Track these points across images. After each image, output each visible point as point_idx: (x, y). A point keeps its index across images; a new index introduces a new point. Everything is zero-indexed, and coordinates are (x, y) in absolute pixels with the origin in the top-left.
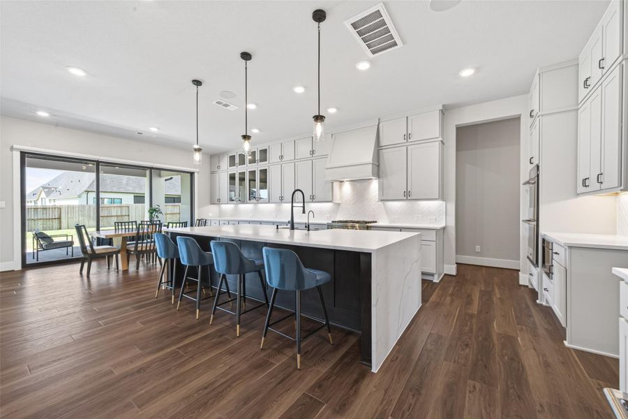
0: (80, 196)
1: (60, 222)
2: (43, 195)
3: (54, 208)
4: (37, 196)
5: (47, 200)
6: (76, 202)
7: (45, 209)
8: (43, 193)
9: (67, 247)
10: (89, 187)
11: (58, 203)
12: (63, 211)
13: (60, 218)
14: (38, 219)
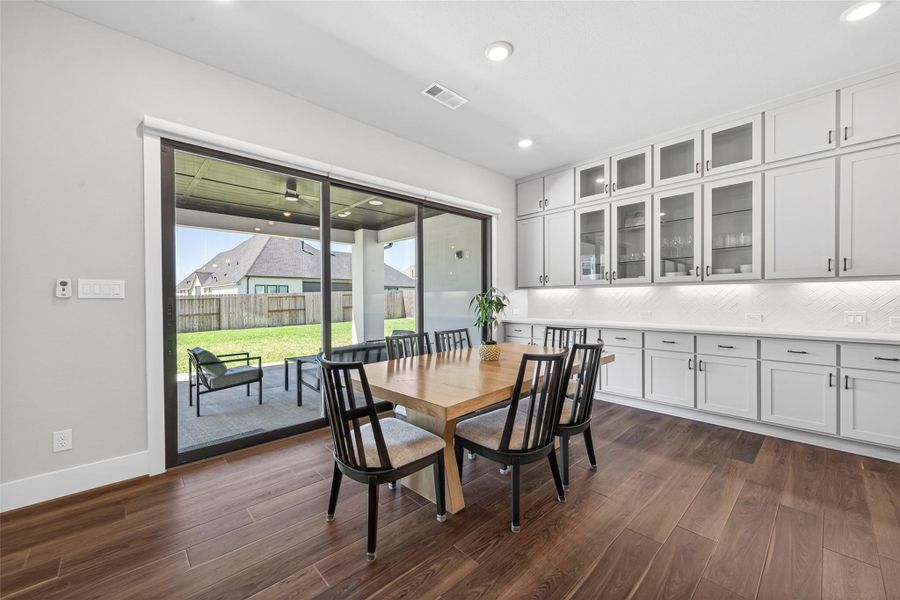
0: (239, 283)
1: (219, 320)
2: (198, 283)
3: (211, 299)
4: (190, 284)
5: (202, 289)
6: (234, 291)
7: (201, 300)
8: (198, 280)
9: (248, 383)
10: (249, 271)
11: (215, 293)
12: (223, 303)
13: (219, 314)
14: (193, 315)
